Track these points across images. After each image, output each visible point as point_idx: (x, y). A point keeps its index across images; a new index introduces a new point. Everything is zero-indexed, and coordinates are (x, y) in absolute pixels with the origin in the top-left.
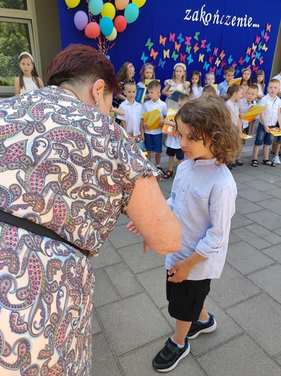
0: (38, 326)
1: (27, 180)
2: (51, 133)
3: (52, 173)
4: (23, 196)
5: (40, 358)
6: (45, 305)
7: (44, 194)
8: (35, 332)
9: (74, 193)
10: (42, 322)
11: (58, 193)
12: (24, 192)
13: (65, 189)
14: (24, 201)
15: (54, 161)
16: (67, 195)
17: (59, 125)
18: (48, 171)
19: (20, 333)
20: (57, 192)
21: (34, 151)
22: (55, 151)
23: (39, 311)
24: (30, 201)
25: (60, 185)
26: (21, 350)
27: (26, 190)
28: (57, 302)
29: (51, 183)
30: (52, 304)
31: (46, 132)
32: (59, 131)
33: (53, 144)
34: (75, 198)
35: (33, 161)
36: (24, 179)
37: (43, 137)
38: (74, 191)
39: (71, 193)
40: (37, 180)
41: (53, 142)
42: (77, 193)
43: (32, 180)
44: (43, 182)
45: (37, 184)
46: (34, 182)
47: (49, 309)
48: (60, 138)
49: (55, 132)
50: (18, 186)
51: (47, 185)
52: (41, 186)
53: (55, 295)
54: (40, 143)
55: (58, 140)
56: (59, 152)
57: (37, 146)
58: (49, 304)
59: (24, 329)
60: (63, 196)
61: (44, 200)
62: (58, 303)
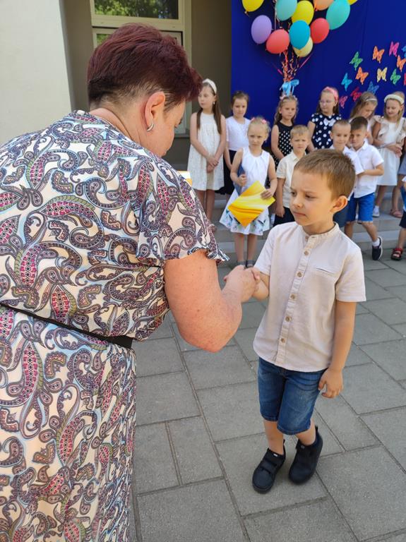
0: (31, 427)
1: (16, 270)
2: (49, 207)
3: (47, 258)
4: (12, 289)
5: (35, 460)
6: (42, 407)
7: (37, 287)
8: (28, 433)
9: (81, 277)
10: (37, 424)
11: (57, 283)
12: (13, 284)
13: (68, 274)
14: (14, 296)
15: (50, 244)
16: (70, 283)
17: (60, 194)
18: (42, 255)
19: (11, 431)
20: (54, 282)
21: (27, 230)
22: (51, 231)
23: (33, 411)
24: (21, 295)
25: (59, 271)
26: (13, 449)
27: (15, 282)
28: (58, 403)
29: (47, 270)
30: (50, 406)
31: (43, 205)
32: (59, 203)
33: (49, 222)
34: (83, 283)
35: (24, 242)
36: (13, 269)
37: (39, 213)
38: (80, 276)
39: (77, 278)
40: (28, 269)
41: (49, 219)
42: (85, 277)
43: (22, 269)
44: (35, 270)
45: (28, 275)
46: (24, 272)
47: (47, 412)
48: (59, 214)
49: (54, 205)
50: (7, 277)
51: (41, 274)
52: (34, 276)
53: (56, 396)
54: (34, 220)
55: (56, 215)
56: (56, 232)
57: (30, 225)
58: (47, 406)
59: (16, 428)
60: (65, 286)
61: (38, 294)
62: (60, 406)
